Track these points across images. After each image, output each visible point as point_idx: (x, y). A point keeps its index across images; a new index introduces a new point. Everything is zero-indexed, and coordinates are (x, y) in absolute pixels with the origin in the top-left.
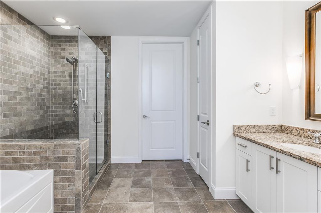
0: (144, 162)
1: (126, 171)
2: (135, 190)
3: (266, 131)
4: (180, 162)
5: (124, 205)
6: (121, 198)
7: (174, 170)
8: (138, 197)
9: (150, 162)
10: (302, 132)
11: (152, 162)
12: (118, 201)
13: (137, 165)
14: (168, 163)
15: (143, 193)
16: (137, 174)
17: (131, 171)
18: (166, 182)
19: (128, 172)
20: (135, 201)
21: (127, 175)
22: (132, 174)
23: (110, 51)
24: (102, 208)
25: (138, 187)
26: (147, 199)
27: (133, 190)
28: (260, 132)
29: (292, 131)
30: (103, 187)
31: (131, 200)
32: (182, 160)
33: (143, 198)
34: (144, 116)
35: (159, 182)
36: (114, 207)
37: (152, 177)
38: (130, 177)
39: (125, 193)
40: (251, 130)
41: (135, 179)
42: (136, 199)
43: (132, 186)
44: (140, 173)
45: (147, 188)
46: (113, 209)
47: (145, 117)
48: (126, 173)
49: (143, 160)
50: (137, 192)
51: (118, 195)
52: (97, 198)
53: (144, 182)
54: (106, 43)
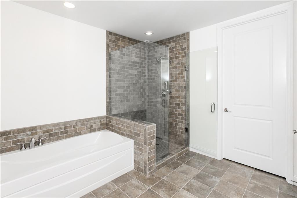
0: (225, 161)
1: (198, 162)
2: (194, 182)
5: (176, 188)
6: (178, 182)
7: (260, 184)
8: (192, 189)
9: (233, 163)
11: (235, 164)
12: (175, 183)
13: (213, 161)
14: (258, 173)
15: (201, 188)
16: (208, 169)
17: (203, 165)
18: (235, 192)
19: (199, 164)
20: (188, 190)
21: (197, 166)
22: (202, 167)
24: (160, 181)
25: (199, 181)
26: (200, 195)
27: (193, 181)
30: (171, 167)
31: (185, 188)
32: (285, 178)
33: (197, 192)
34: (226, 109)
35: (226, 188)
36: (168, 185)
37: (221, 178)
38: (199, 169)
39: (184, 180)
41: (202, 173)
42: (190, 190)
43: (194, 178)
44: (211, 169)
45: (207, 186)
46: (167, 186)
47: (226, 111)
48: (197, 164)
49: (224, 158)
50: (195, 185)
51: (177, 178)
52: (161, 173)
53: (209, 180)
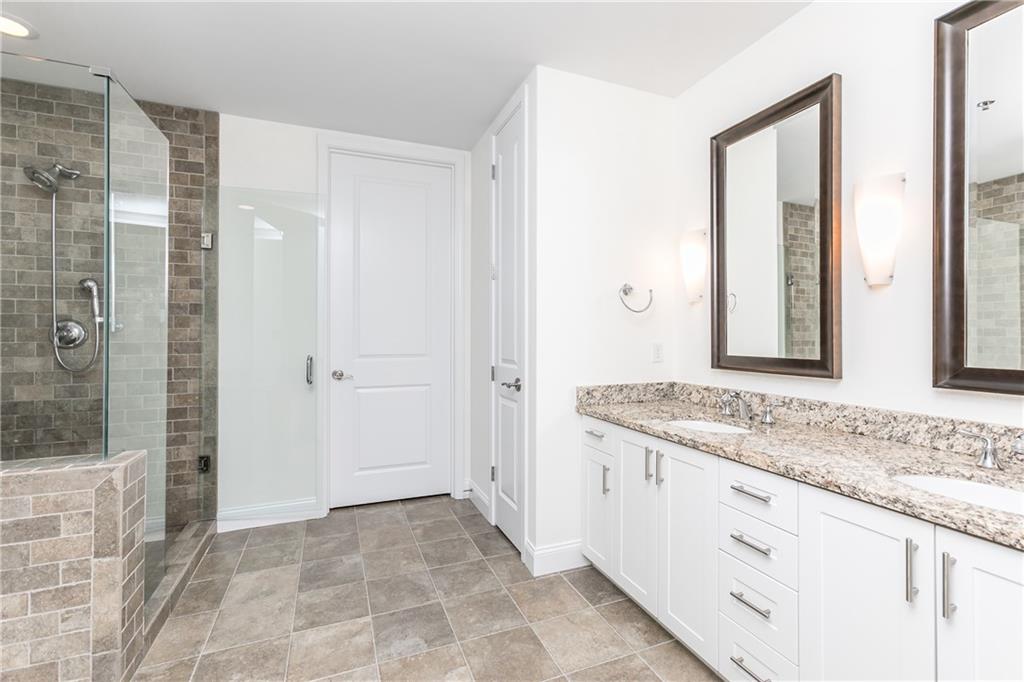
0: (337, 514)
1: (275, 546)
2: (311, 597)
3: (644, 399)
4: (445, 499)
5: (275, 643)
6: (266, 628)
7: (428, 522)
8: (321, 613)
9: (356, 511)
10: (706, 394)
11: (361, 510)
12: (257, 637)
13: (312, 527)
14: (410, 506)
15: (340, 598)
16: (314, 550)
17: (294, 547)
18: (407, 558)
19: (283, 551)
20: (313, 624)
21: (282, 558)
22: (297, 554)
23: (217, 160)
24: (199, 668)
25: (319, 587)
26: (350, 612)
27: (303, 597)
28: (633, 402)
29: (691, 394)
30: (194, 608)
31: (300, 624)
32: (449, 495)
33: (339, 612)
34: (334, 374)
35: (387, 562)
36: (241, 658)
37: (362, 550)
38: (293, 562)
39: (277, 611)
40: (614, 396)
41: (309, 567)
42: (317, 619)
43: (300, 588)
44: (323, 546)
45: (350, 585)
46: (241, 662)
47: (338, 376)
48: (276, 553)
49: (331, 509)
50: (318, 601)
51: (253, 620)
52: (174, 645)
53: (339, 570)
54: (201, 134)
